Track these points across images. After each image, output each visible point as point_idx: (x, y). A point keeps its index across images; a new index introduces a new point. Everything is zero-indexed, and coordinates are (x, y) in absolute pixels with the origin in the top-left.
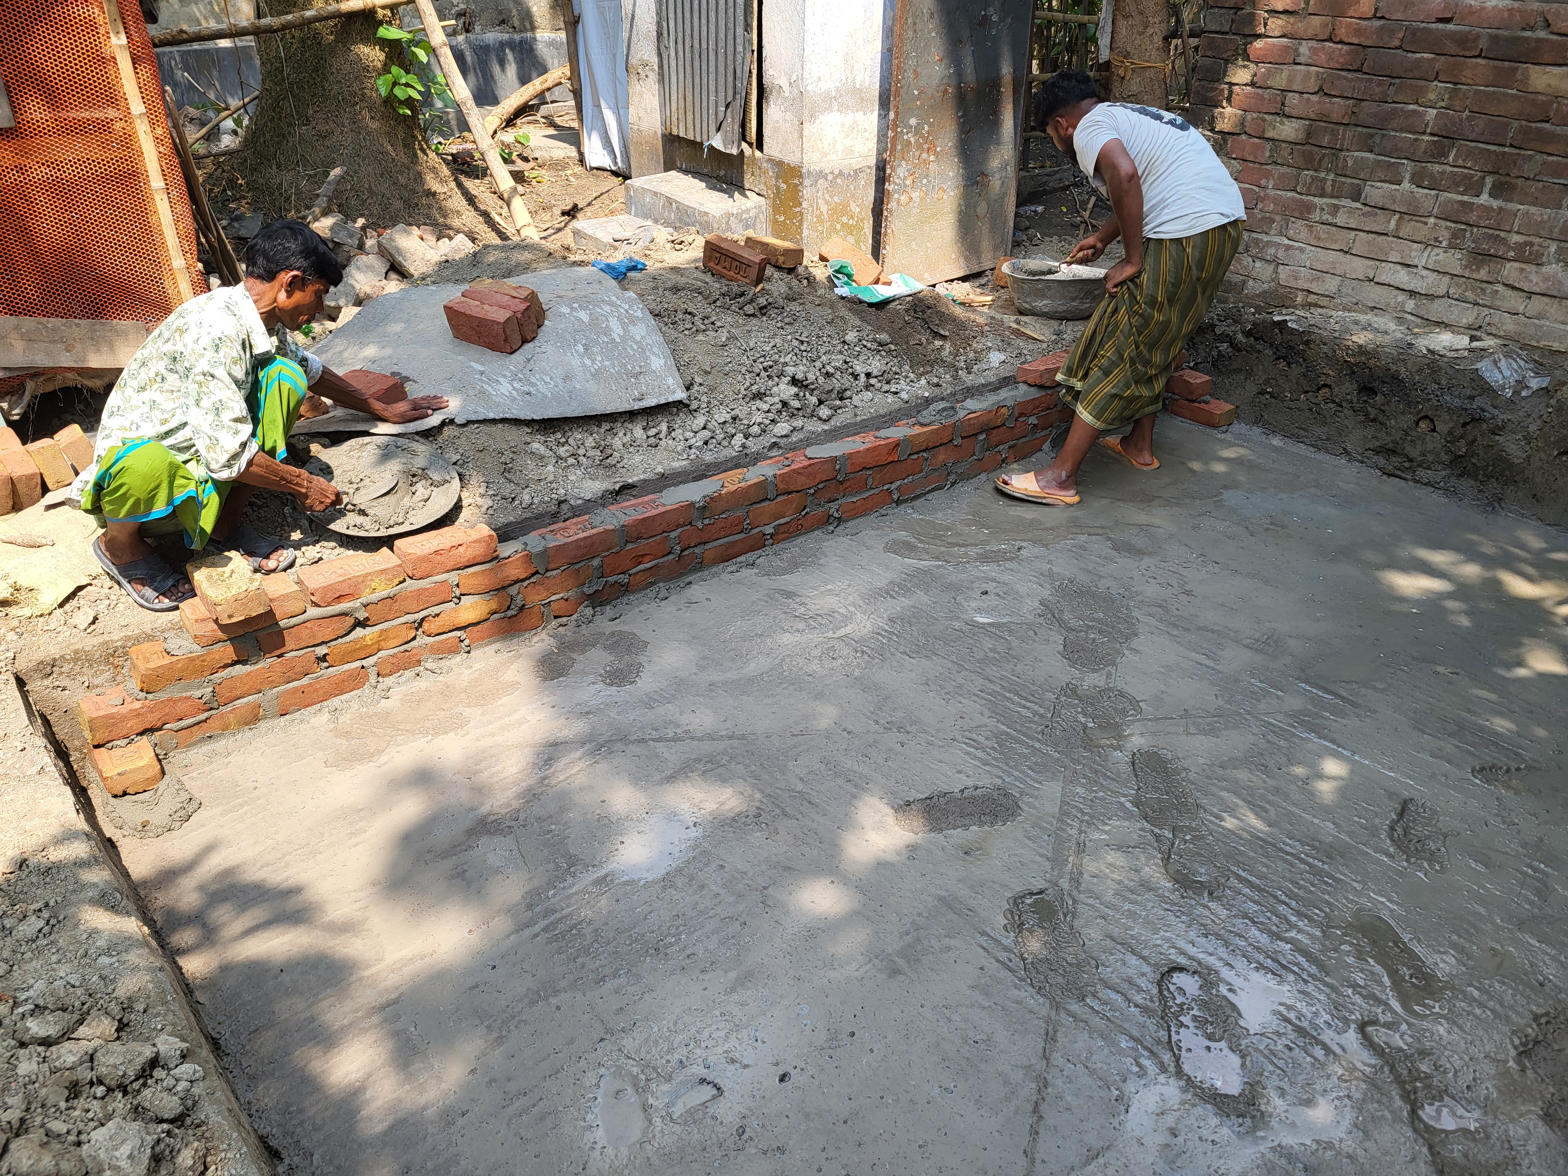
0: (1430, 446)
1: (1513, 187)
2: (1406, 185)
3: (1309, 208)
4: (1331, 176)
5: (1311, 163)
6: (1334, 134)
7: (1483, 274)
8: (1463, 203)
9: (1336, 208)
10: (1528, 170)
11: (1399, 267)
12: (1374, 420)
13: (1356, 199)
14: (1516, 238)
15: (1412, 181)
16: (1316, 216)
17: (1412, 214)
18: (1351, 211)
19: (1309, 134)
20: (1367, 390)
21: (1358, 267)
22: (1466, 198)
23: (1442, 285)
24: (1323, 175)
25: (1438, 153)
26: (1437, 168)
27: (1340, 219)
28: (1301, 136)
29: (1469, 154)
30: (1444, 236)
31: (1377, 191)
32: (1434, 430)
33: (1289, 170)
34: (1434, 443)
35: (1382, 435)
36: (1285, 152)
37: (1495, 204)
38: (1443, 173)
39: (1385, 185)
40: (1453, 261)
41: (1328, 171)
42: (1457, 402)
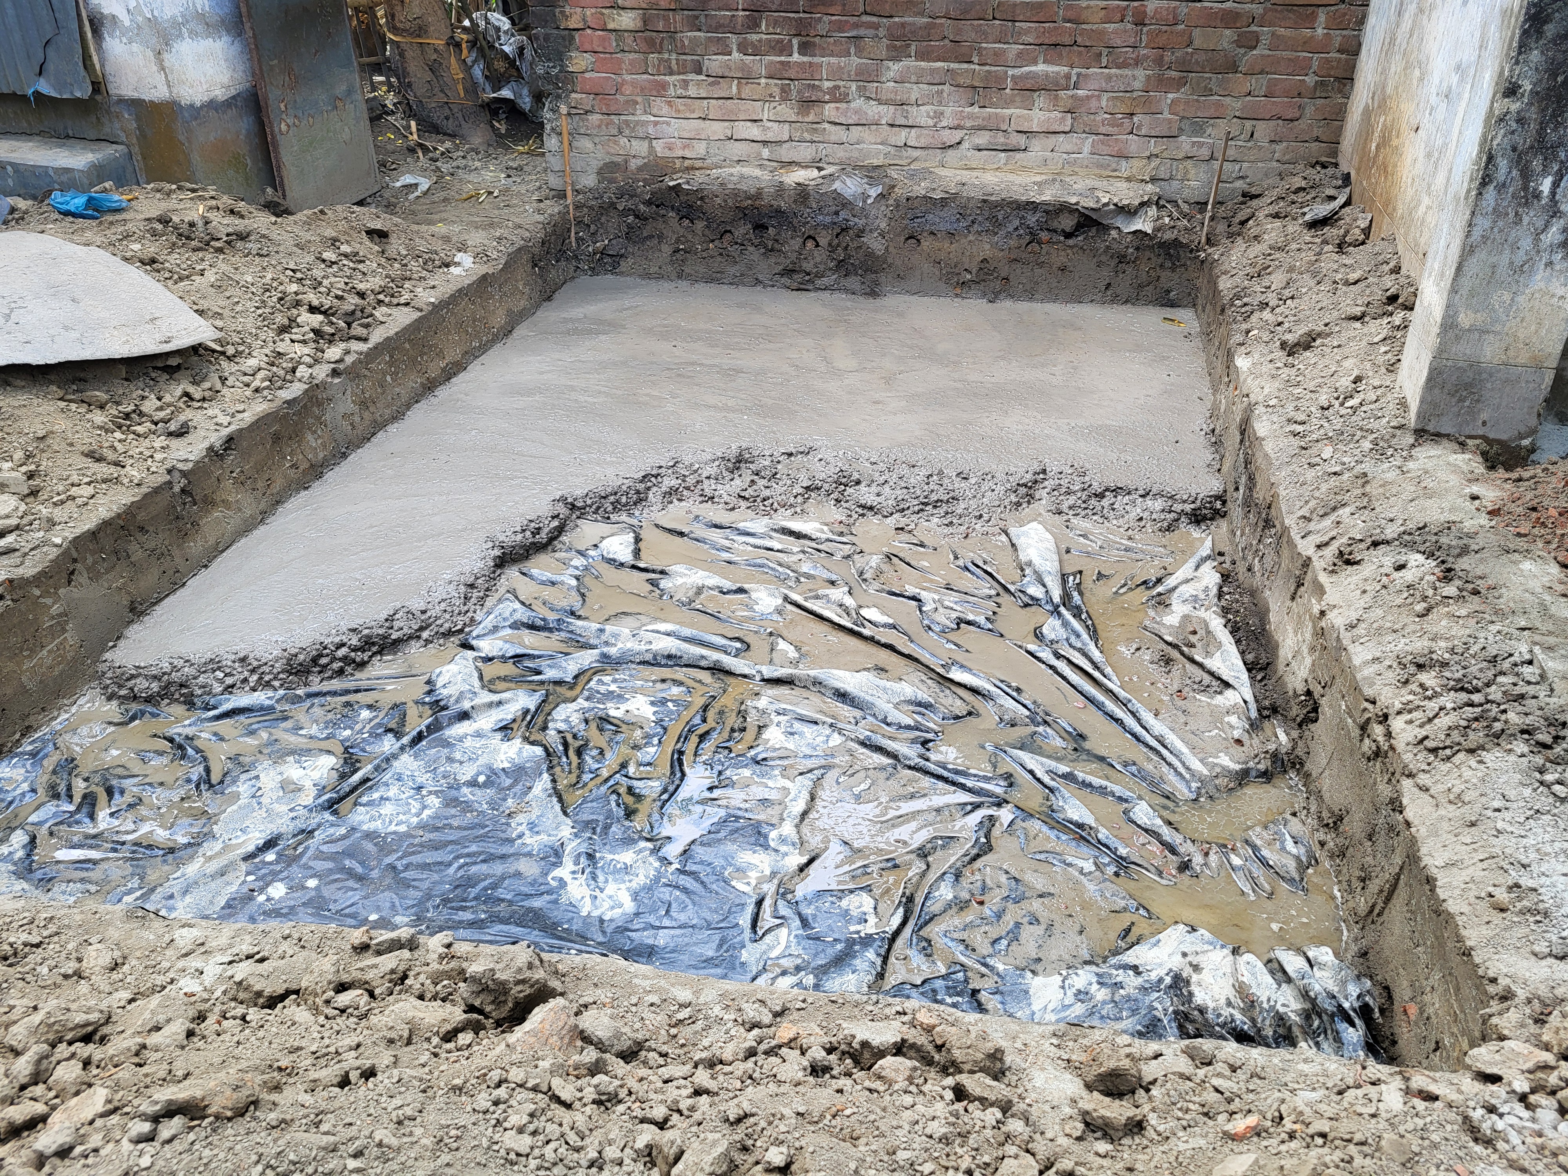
0: (818, 260)
1: (814, 44)
2: (736, 55)
3: (664, 86)
4: (674, 56)
5: (653, 46)
6: (666, 19)
7: (811, 118)
8: (782, 63)
9: (685, 84)
10: (822, 29)
11: (749, 124)
12: (772, 250)
13: (700, 72)
14: (827, 84)
15: (739, 50)
16: (671, 91)
17: (746, 78)
18: (699, 84)
19: (645, 22)
20: (760, 227)
21: (718, 129)
22: (783, 58)
23: (784, 132)
24: (666, 56)
25: (753, 25)
26: (755, 37)
27: (692, 92)
28: (639, 25)
29: (776, 23)
30: (776, 91)
31: (714, 63)
32: (817, 245)
33: (636, 56)
34: (820, 255)
35: (782, 259)
36: (629, 40)
37: (805, 59)
38: (760, 41)
39: (720, 57)
40: (787, 111)
41: (670, 52)
42: (828, 219)
